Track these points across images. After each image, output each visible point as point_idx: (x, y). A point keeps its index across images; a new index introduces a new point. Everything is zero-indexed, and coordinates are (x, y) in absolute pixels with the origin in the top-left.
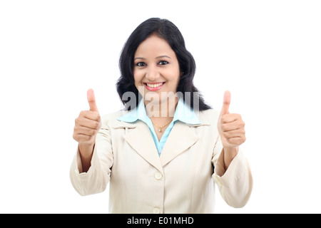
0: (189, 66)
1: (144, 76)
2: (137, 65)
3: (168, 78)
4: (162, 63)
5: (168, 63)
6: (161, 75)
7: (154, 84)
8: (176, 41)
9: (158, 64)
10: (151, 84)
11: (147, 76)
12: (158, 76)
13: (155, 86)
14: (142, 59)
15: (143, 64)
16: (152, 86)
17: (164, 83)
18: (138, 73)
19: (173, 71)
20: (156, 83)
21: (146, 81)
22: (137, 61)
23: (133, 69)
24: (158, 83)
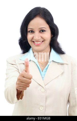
0: (56, 32)
1: (33, 38)
2: (29, 32)
3: (45, 39)
4: (42, 31)
5: (45, 31)
6: (42, 37)
7: (38, 42)
8: (49, 19)
9: (40, 32)
10: (36, 42)
11: (34, 38)
12: (40, 38)
13: (38, 43)
14: (32, 29)
15: (32, 32)
16: (37, 43)
17: (43, 41)
18: (30, 36)
19: (47, 35)
20: (39, 42)
21: (33, 40)
22: (29, 30)
23: (27, 34)
24: (40, 41)
